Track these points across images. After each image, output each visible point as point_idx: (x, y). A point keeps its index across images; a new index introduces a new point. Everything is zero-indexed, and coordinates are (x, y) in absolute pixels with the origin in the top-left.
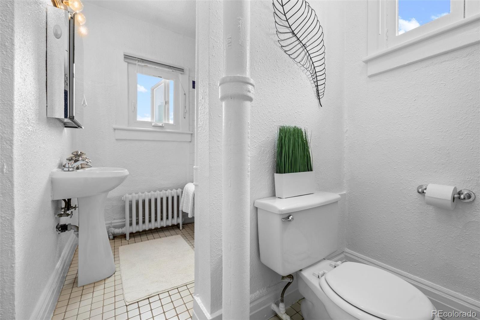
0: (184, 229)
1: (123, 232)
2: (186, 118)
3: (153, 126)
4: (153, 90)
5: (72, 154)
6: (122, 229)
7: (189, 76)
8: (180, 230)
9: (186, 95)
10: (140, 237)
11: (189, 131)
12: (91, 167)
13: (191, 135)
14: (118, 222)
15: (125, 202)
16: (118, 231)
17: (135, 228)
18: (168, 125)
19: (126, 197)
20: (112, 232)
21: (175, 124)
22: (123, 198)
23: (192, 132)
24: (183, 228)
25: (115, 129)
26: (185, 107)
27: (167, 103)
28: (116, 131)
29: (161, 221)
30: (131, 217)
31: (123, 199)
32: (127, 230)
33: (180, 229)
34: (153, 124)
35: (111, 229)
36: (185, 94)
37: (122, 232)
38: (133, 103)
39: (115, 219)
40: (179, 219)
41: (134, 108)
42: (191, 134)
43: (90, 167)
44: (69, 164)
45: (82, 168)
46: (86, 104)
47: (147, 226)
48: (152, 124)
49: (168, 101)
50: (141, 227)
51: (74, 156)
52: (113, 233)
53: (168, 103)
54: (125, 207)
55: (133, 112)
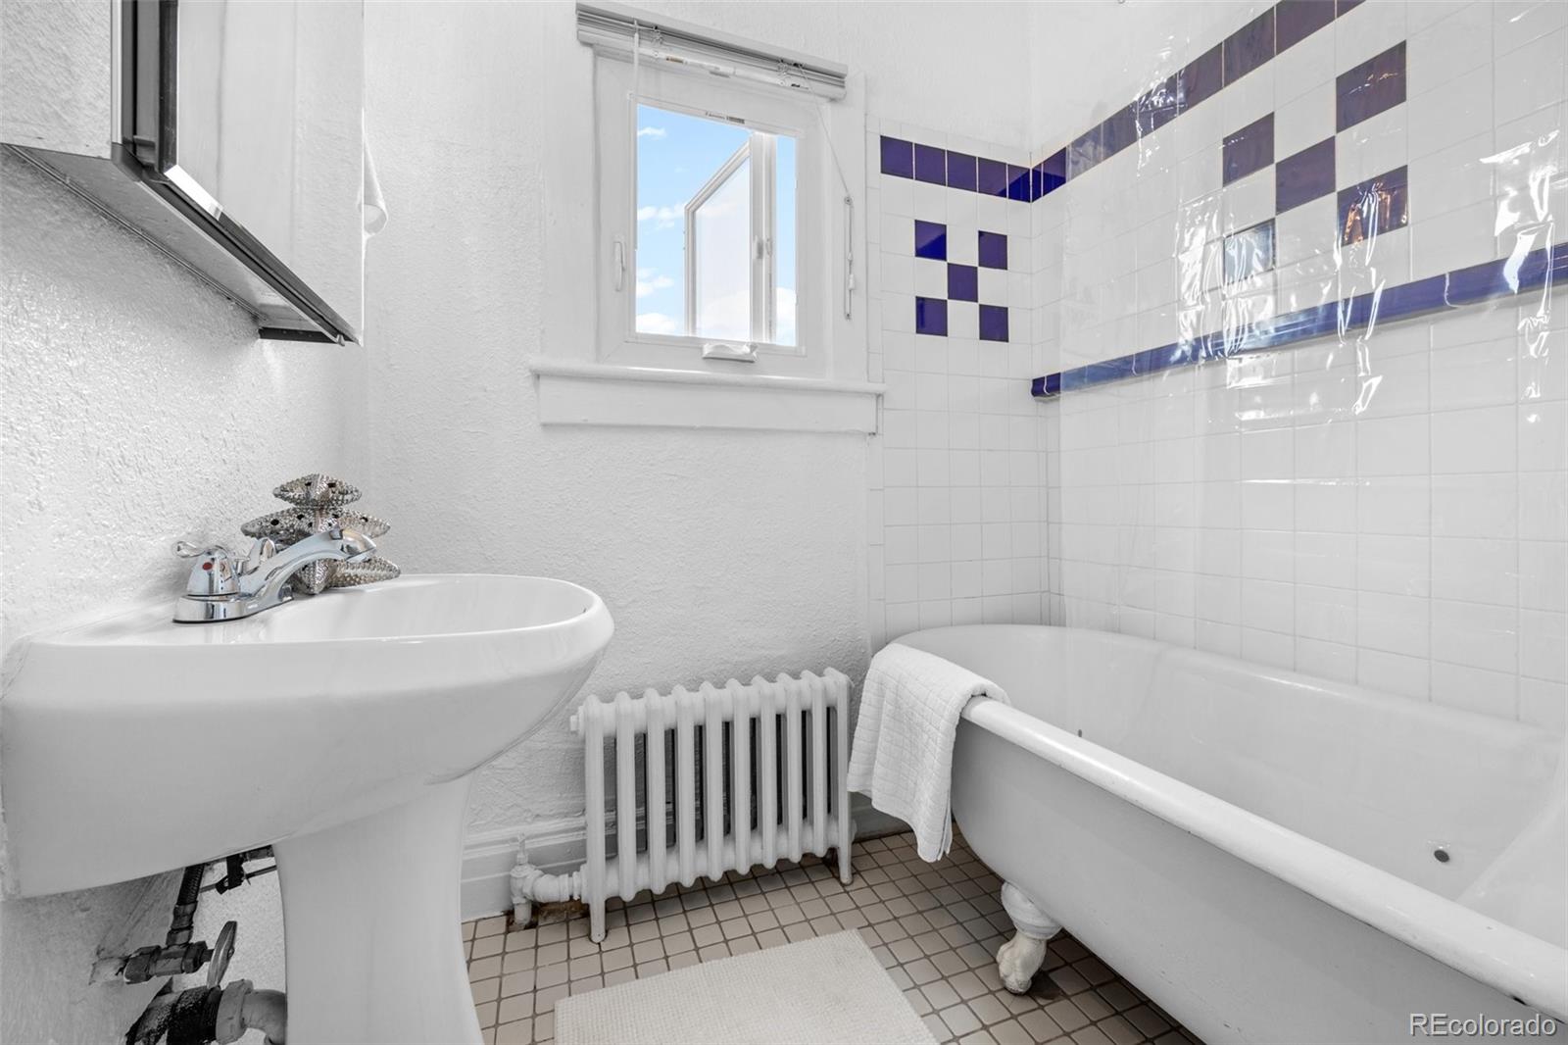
0: (859, 883)
1: (576, 898)
2: (852, 317)
3: (705, 358)
4: (694, 212)
5: (282, 493)
6: (570, 876)
7: (866, 115)
8: (843, 885)
9: (855, 203)
10: (657, 919)
11: (869, 381)
12: (393, 573)
13: (875, 397)
14: (549, 831)
15: (584, 741)
16: (554, 888)
17: (630, 878)
18: (771, 349)
19: (587, 719)
20: (527, 890)
21: (803, 348)
22: (573, 719)
23: (878, 388)
24: (855, 872)
25: (538, 377)
26: (851, 262)
27: (765, 252)
28: (545, 385)
29: (752, 837)
30: (612, 805)
31: (573, 729)
32: (595, 884)
33: (838, 878)
34: (707, 350)
35: (523, 875)
36: (848, 201)
37: (571, 897)
38: (618, 246)
39: (538, 816)
40: (834, 826)
41: (623, 269)
42: (879, 396)
43: (389, 578)
44: (208, 566)
45: (332, 585)
46: (382, 204)
47: (688, 865)
48: (701, 349)
49: (770, 240)
50: (662, 870)
51: (292, 505)
52: (532, 898)
53: (770, 253)
54: (583, 758)
55: (617, 290)
